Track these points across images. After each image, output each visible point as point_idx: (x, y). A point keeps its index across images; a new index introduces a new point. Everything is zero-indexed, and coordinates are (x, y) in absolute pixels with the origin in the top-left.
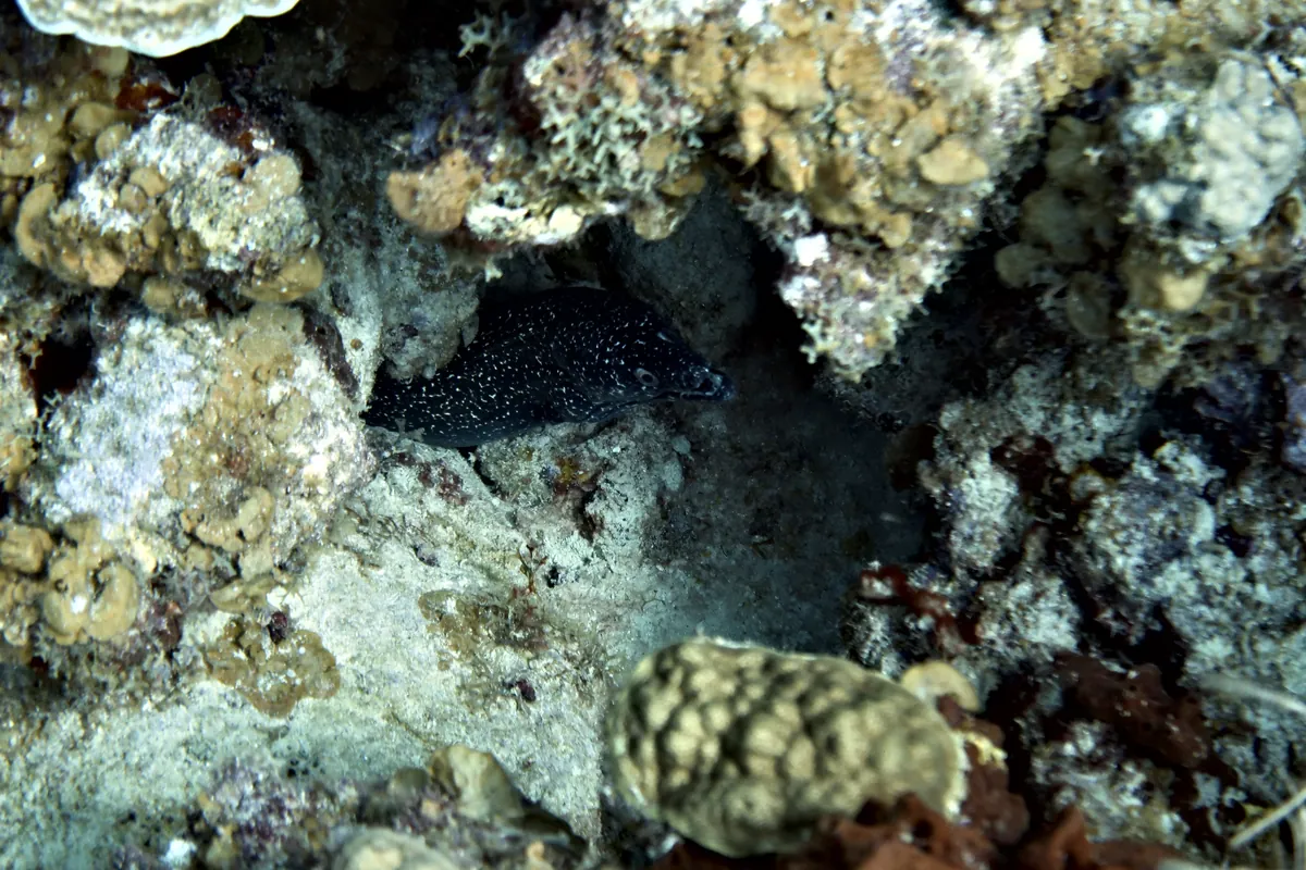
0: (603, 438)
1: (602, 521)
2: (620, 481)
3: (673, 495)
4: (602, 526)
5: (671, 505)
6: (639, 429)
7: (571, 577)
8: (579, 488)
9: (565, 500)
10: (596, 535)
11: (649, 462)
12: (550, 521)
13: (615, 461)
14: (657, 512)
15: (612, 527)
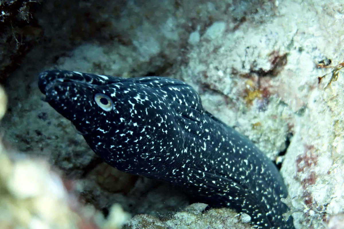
0: (219, 86)
1: (270, 55)
2: (238, 59)
4: (273, 53)
5: (235, 20)
7: (317, 53)
8: (259, 82)
9: (271, 86)
12: (290, 88)
13: (229, 71)
15: (271, 46)
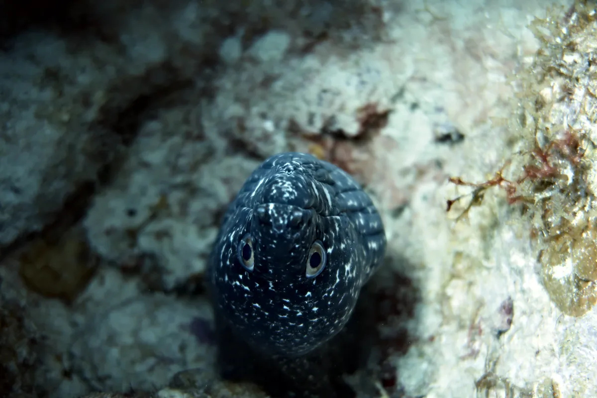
1: (361, 110)
2: (304, 108)
3: (294, 36)
4: (367, 107)
6: (235, 110)
8: (332, 151)
10: (381, 109)
11: (268, 81)
12: (384, 167)
14: (321, 48)
15: (363, 95)
